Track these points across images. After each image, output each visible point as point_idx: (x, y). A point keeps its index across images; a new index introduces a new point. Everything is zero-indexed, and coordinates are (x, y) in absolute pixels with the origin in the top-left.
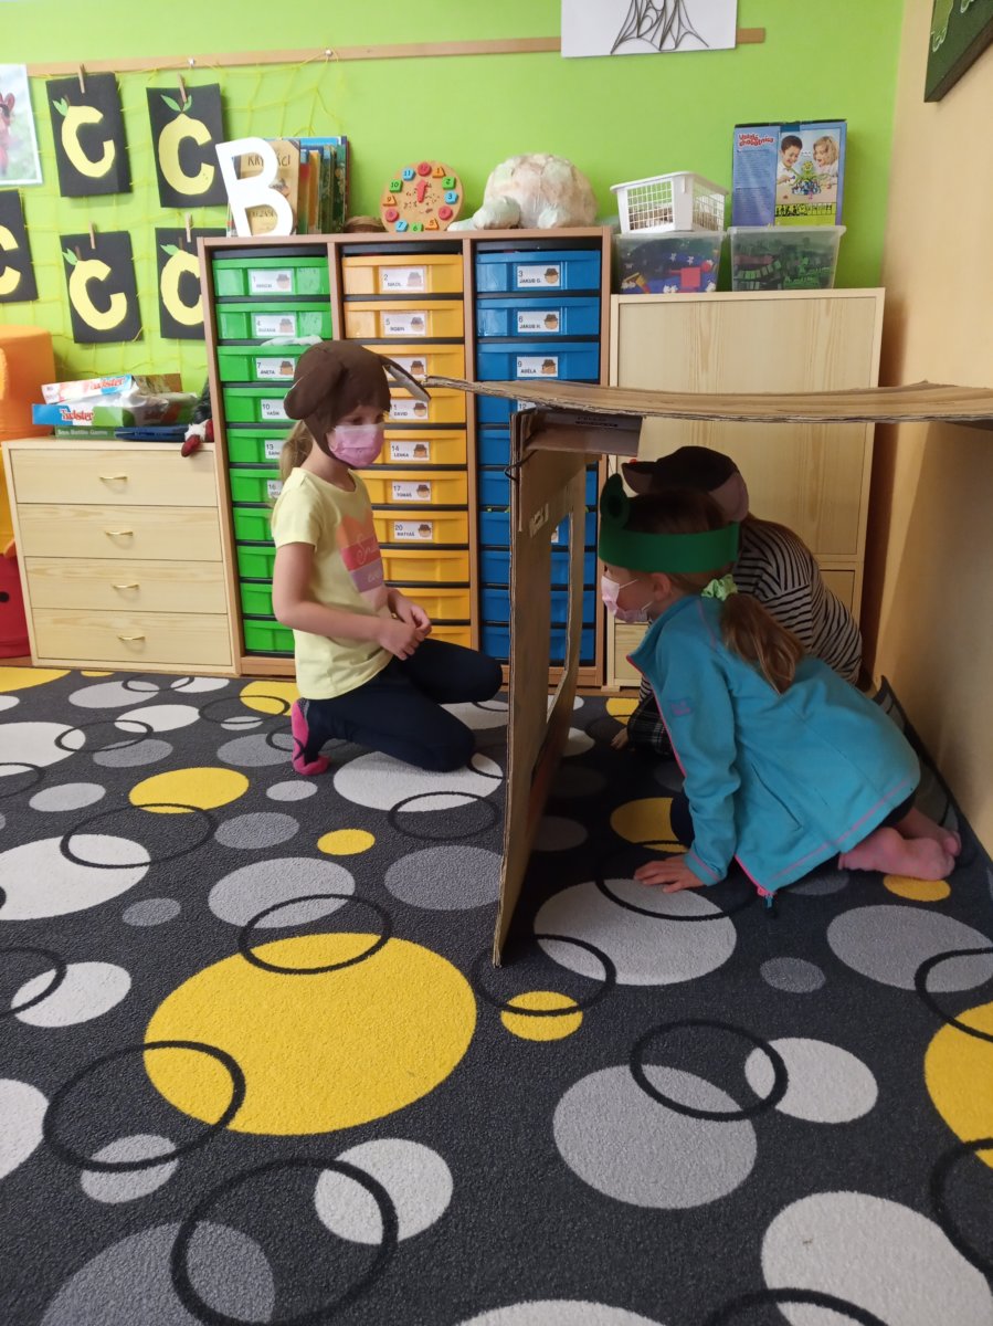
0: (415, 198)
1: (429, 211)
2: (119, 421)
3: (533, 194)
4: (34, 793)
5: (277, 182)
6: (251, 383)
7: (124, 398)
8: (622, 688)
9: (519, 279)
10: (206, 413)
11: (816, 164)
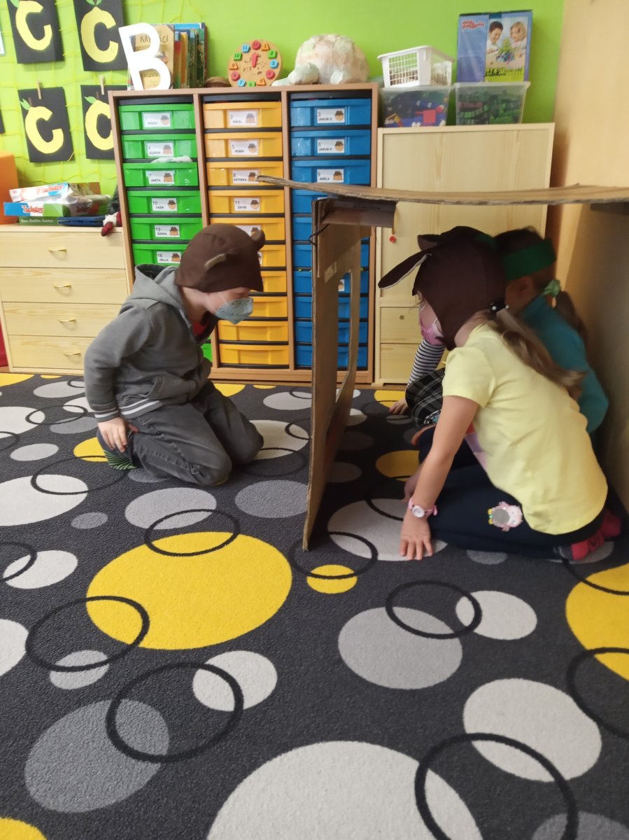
0: (250, 65)
1: (259, 73)
2: (60, 213)
3: (327, 61)
4: (13, 450)
5: (160, 54)
6: (144, 188)
7: (64, 198)
8: (385, 384)
9: (318, 118)
10: (116, 207)
11: (512, 41)
